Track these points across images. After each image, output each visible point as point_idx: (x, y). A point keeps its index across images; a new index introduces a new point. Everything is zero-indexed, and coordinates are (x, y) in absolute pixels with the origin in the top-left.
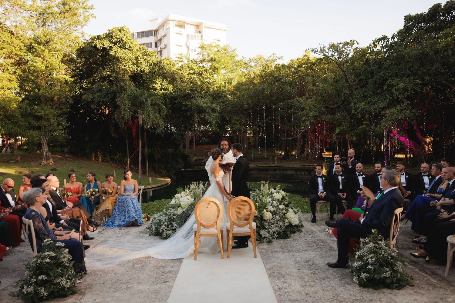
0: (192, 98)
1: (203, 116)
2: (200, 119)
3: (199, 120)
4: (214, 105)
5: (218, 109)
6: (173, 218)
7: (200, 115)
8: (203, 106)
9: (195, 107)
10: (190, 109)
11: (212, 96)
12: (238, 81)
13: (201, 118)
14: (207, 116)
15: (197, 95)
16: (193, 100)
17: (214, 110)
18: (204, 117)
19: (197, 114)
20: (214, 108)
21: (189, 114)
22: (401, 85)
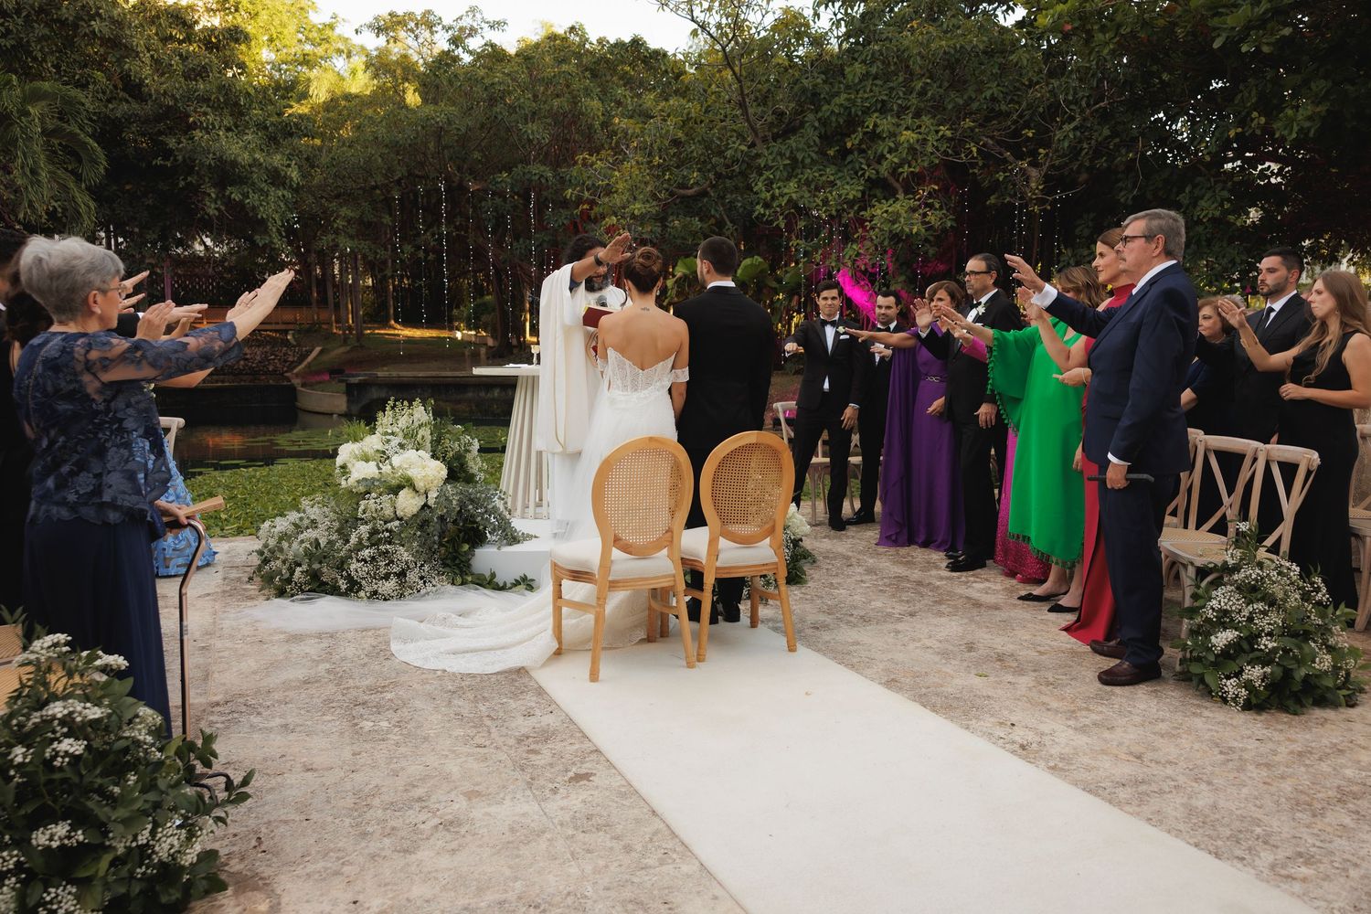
0: (194, 126)
1: (236, 196)
2: (223, 204)
3: (223, 208)
4: (277, 160)
5: (294, 174)
6: (390, 531)
7: (227, 193)
8: (240, 159)
9: (209, 160)
10: (189, 167)
11: (262, 126)
12: (328, 91)
13: (229, 202)
14: (254, 199)
15: (211, 118)
16: (198, 134)
17: (276, 178)
18: (241, 202)
19: (214, 186)
20: (276, 170)
21: (182, 184)
22: (908, 136)
